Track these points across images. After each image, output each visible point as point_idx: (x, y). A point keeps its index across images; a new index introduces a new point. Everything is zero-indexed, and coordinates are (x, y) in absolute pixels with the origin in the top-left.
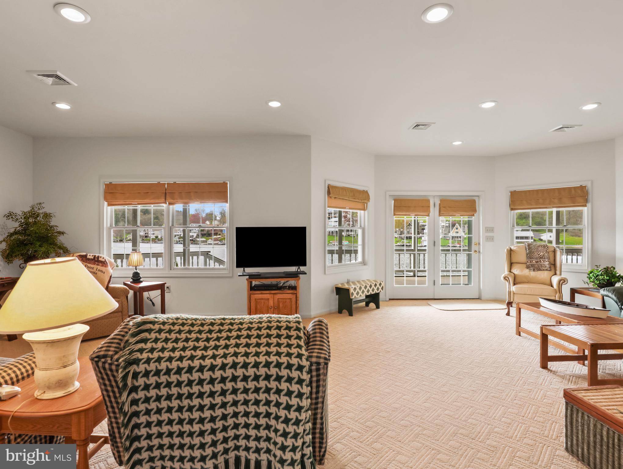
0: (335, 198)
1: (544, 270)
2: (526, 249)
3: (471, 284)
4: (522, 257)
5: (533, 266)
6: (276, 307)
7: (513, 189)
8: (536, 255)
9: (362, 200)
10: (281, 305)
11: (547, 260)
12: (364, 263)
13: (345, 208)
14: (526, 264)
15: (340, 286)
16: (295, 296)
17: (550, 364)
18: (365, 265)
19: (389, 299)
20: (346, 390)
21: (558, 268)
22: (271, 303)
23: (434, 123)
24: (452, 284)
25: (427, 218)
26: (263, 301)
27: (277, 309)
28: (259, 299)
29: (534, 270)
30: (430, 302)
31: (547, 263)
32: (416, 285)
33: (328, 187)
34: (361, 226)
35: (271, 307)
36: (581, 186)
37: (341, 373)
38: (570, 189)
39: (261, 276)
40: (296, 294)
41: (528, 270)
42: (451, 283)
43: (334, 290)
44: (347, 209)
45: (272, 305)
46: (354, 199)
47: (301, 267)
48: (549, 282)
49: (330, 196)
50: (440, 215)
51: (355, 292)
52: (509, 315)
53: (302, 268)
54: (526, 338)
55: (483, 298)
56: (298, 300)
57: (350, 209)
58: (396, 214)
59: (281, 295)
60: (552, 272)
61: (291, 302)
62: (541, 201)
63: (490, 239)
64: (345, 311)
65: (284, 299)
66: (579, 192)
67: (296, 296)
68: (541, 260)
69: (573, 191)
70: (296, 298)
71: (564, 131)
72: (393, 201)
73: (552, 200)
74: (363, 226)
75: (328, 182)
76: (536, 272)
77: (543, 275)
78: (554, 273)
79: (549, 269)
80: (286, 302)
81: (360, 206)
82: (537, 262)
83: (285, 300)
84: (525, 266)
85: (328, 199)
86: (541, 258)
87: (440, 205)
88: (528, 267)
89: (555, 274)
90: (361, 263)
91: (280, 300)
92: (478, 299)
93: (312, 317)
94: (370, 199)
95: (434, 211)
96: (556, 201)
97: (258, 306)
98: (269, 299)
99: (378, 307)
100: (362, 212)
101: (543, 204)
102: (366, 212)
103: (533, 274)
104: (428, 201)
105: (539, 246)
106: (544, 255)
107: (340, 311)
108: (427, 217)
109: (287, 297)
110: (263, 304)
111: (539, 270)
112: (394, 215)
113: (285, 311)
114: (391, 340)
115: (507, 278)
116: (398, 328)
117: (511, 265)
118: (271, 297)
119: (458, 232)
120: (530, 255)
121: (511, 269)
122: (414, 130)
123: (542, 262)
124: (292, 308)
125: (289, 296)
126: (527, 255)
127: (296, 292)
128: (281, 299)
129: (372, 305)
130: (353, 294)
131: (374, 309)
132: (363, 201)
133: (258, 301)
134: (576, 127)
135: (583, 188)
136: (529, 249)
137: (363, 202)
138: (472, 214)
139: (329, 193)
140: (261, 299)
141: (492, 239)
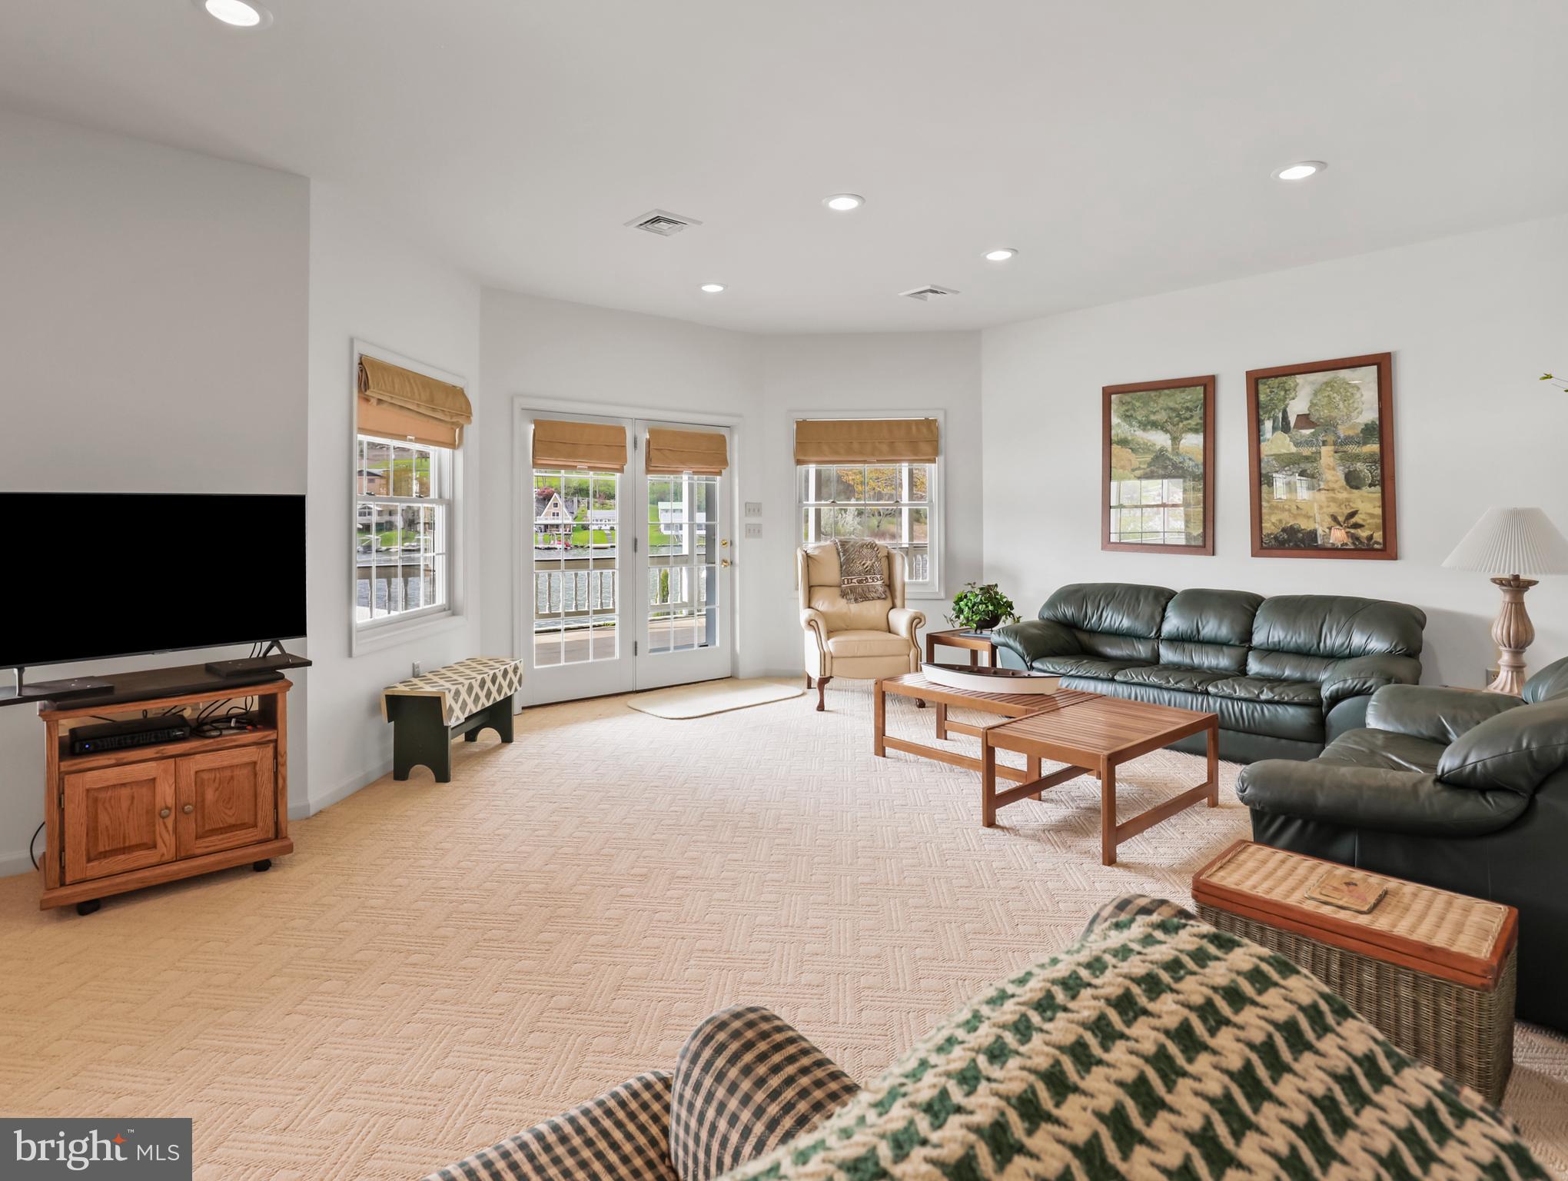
0: (380, 401)
1: (873, 599)
2: (839, 554)
3: (714, 643)
4: (830, 572)
5: (853, 590)
6: (188, 808)
7: (801, 417)
8: (858, 567)
9: (452, 417)
10: (210, 795)
11: (879, 576)
12: (451, 609)
13: (403, 437)
14: (840, 586)
15: (402, 690)
16: (269, 751)
17: (1003, 814)
18: (454, 614)
19: (523, 708)
20: (625, 1060)
21: (898, 594)
22: (166, 793)
23: (699, 223)
24: (676, 648)
25: (617, 477)
26: (125, 792)
27: (193, 816)
28: (107, 788)
29: (856, 600)
30: (634, 701)
31: (879, 583)
32: (591, 660)
33: (361, 363)
34: (440, 496)
35: (165, 812)
36: (927, 419)
37: (564, 1000)
38: (908, 423)
39: (118, 693)
40: (276, 741)
41: (844, 601)
42: (672, 645)
43: (380, 706)
44: (411, 440)
45: (170, 801)
46: (434, 410)
47: (284, 642)
48: (884, 625)
49: (368, 393)
50: (648, 471)
51: (457, 702)
52: (823, 710)
53: (290, 645)
54: (898, 759)
55: (742, 673)
56: (284, 764)
57: (418, 440)
58: (540, 462)
59: (209, 756)
60: (888, 603)
61: (255, 775)
62: (856, 446)
63: (753, 531)
64: (421, 770)
65: (224, 768)
66: (924, 430)
67: (276, 749)
68: (868, 577)
69: (914, 428)
70: (276, 757)
71: (925, 299)
72: (533, 427)
73: (877, 444)
74: (447, 495)
75: (361, 348)
76: (861, 604)
77: (873, 610)
78: (890, 605)
79: (884, 596)
80: (232, 778)
81: (442, 432)
82: (860, 582)
83: (228, 773)
84: (837, 591)
85: (359, 404)
86: (868, 572)
87: (648, 442)
88: (844, 595)
89: (893, 607)
90: (445, 610)
91: (205, 776)
92: (731, 678)
93: (312, 811)
94: (471, 413)
95: (635, 459)
96: (885, 448)
97: (104, 819)
98: (154, 779)
99: (507, 738)
100: (446, 452)
101: (861, 453)
102: (459, 454)
103: (855, 608)
104: (621, 431)
105: (862, 546)
106: (872, 566)
107: (401, 772)
108: (618, 475)
109: (236, 761)
110: (125, 804)
111: (866, 599)
112: (535, 465)
113: (230, 813)
114: (620, 835)
115: (813, 623)
116: (610, 794)
117: (809, 591)
118: (165, 771)
119: (558, 515)
120: (845, 569)
121: (810, 601)
122: (642, 232)
123: (870, 580)
124: (260, 800)
125: (250, 754)
126: (841, 567)
127: (274, 737)
128: (210, 770)
129: (489, 736)
130: (451, 710)
131: (497, 748)
132: (454, 420)
133: (102, 795)
134: (950, 295)
135: (930, 424)
136: (845, 551)
137: (453, 423)
138: (717, 470)
139: (364, 384)
140: (114, 786)
141: (759, 531)
